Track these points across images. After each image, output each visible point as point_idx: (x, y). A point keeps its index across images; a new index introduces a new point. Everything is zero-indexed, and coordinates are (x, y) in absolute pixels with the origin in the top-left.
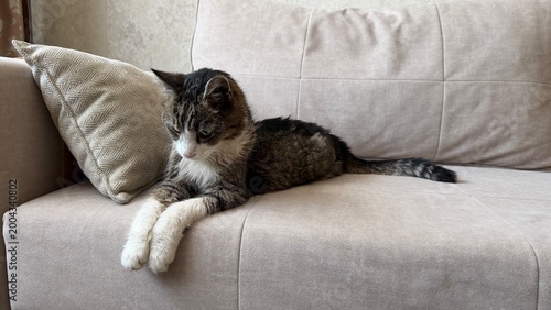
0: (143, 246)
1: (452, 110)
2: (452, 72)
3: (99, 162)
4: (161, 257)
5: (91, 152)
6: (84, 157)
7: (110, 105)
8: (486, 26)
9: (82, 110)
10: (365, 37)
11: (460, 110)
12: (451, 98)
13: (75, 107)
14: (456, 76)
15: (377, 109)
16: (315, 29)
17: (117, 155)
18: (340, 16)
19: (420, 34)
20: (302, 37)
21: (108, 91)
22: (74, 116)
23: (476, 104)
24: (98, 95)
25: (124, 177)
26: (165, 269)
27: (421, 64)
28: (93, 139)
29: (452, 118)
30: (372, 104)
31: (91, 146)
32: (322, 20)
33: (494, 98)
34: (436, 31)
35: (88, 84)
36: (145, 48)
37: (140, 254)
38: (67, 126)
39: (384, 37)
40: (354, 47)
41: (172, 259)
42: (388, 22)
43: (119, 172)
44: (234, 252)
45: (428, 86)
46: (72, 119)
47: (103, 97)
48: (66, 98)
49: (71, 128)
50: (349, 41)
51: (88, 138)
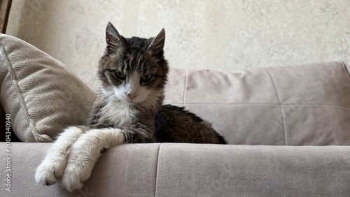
0: (62, 158)
1: (290, 123)
2: (285, 100)
3: (30, 111)
4: (78, 170)
5: (25, 103)
6: (17, 109)
7: (48, 76)
8: (298, 75)
9: (24, 76)
10: (223, 82)
11: (296, 122)
12: (288, 114)
13: (18, 73)
14: (287, 102)
15: (239, 123)
16: (191, 78)
17: (48, 107)
18: (206, 72)
19: (259, 79)
20: (183, 81)
21: (48, 68)
22: (16, 79)
23: (305, 119)
24: (41, 68)
27: (262, 96)
28: (28, 95)
29: (291, 127)
30: (235, 119)
31: (25, 99)
32: (195, 73)
33: (315, 115)
34: (268, 78)
35: (34, 60)
37: (57, 165)
38: (8, 87)
39: (236, 84)
40: (217, 87)
42: (237, 75)
43: (46, 119)
45: (270, 108)
46: (14, 82)
47: (43, 70)
48: (14, 66)
49: (12, 88)
50: (213, 83)
51: (24, 95)
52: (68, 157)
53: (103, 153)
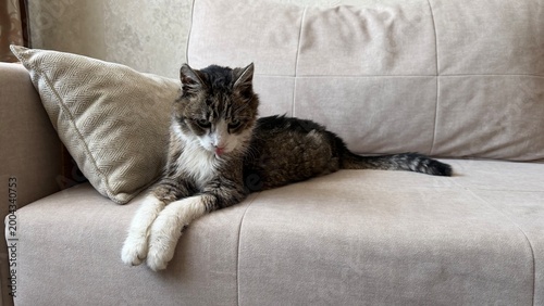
0: (143, 241)
1: (447, 104)
2: (446, 67)
3: (98, 163)
4: (160, 256)
5: (90, 153)
6: (83, 159)
7: (108, 107)
8: (478, 20)
9: (80, 113)
10: (358, 34)
11: (454, 104)
12: (445, 92)
13: (73, 110)
14: (449, 71)
15: (372, 105)
16: (309, 27)
17: (116, 156)
18: (333, 14)
19: (413, 29)
20: (296, 35)
21: (105, 94)
22: (72, 118)
23: (470, 97)
24: (96, 97)
25: (123, 177)
26: (164, 267)
27: (414, 60)
28: (91, 141)
29: (446, 112)
30: (367, 100)
31: (90, 148)
32: (315, 18)
33: (487, 91)
34: (429, 26)
35: (85, 88)
36: (142, 50)
37: (140, 249)
38: (66, 129)
39: (377, 33)
40: (348, 44)
41: (171, 257)
42: (381, 18)
43: (118, 173)
44: (233, 250)
45: (421, 81)
46: (70, 122)
47: (101, 100)
48: (65, 100)
49: (70, 130)
50: (342, 38)
51: (86, 140)
52: (148, 239)
53: (185, 232)
